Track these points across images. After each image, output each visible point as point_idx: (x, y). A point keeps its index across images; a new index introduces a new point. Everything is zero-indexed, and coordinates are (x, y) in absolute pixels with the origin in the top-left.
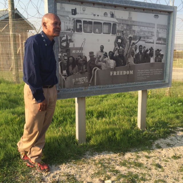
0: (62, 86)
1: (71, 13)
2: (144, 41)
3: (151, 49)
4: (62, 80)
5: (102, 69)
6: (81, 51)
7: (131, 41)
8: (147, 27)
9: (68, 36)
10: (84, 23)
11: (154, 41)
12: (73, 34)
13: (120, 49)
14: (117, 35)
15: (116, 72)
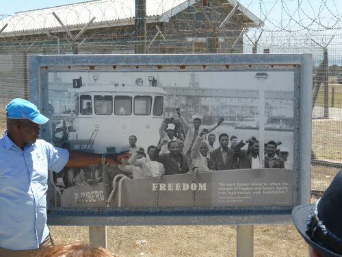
1: (72, 86)
2: (232, 124)
3: (253, 141)
5: (134, 178)
6: (89, 146)
7: (199, 126)
8: (237, 99)
10: (97, 100)
11: (258, 124)
12: (75, 118)
13: (174, 142)
14: (166, 117)
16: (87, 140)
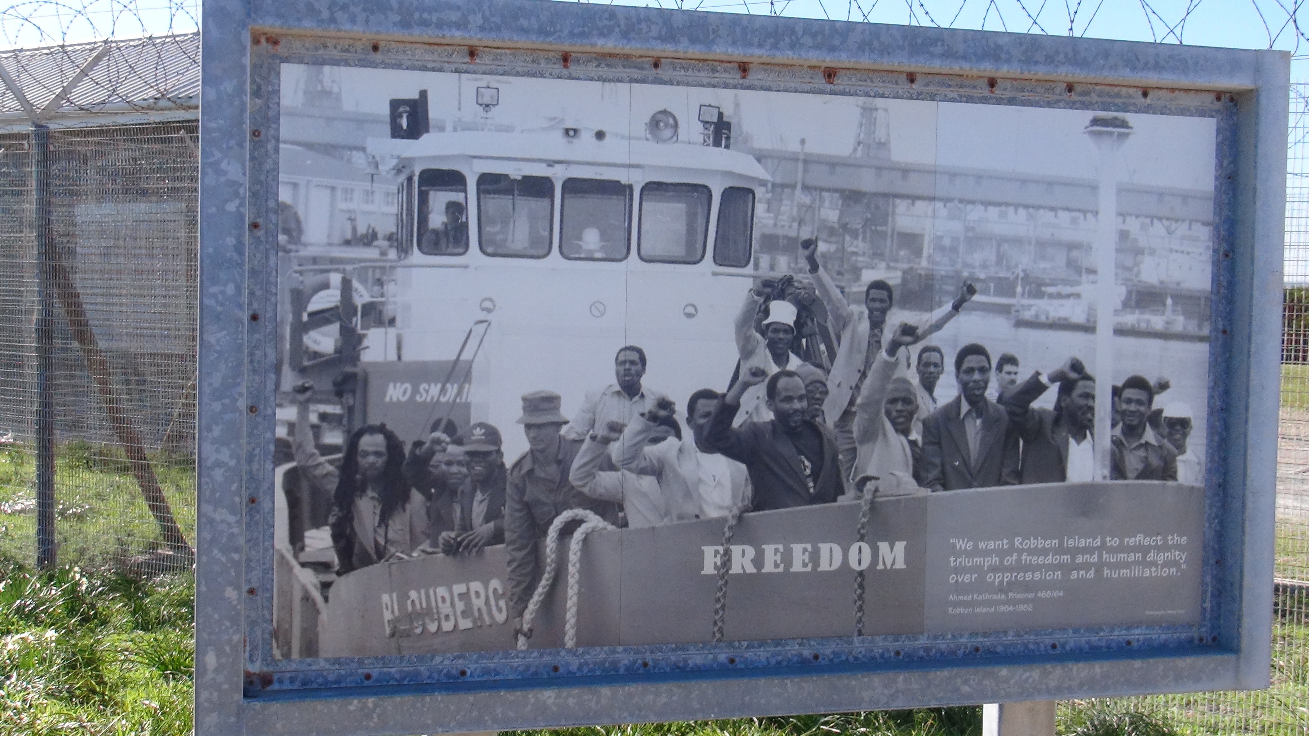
0: (296, 645)
1: (387, 128)
2: (1004, 310)
3: (1073, 375)
4: (298, 595)
5: (632, 526)
6: (452, 390)
7: (884, 312)
8: (1022, 212)
9: (356, 284)
10: (488, 192)
11: (1092, 311)
12: (393, 268)
13: (790, 374)
14: (765, 272)
15: (750, 552)
16: (441, 363)
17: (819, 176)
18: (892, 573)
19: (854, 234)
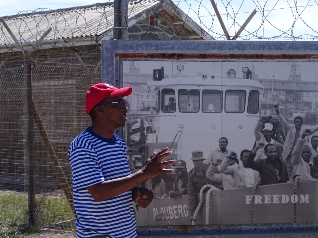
1: (153, 78)
5: (225, 189)
7: (300, 126)
9: (144, 121)
10: (181, 94)
12: (155, 117)
13: (272, 145)
14: (263, 115)
15: (260, 197)
16: (169, 143)
17: (279, 86)
18: (304, 204)
19: (290, 103)
